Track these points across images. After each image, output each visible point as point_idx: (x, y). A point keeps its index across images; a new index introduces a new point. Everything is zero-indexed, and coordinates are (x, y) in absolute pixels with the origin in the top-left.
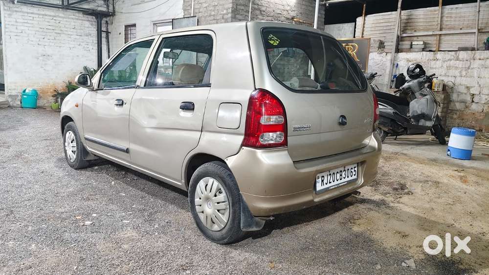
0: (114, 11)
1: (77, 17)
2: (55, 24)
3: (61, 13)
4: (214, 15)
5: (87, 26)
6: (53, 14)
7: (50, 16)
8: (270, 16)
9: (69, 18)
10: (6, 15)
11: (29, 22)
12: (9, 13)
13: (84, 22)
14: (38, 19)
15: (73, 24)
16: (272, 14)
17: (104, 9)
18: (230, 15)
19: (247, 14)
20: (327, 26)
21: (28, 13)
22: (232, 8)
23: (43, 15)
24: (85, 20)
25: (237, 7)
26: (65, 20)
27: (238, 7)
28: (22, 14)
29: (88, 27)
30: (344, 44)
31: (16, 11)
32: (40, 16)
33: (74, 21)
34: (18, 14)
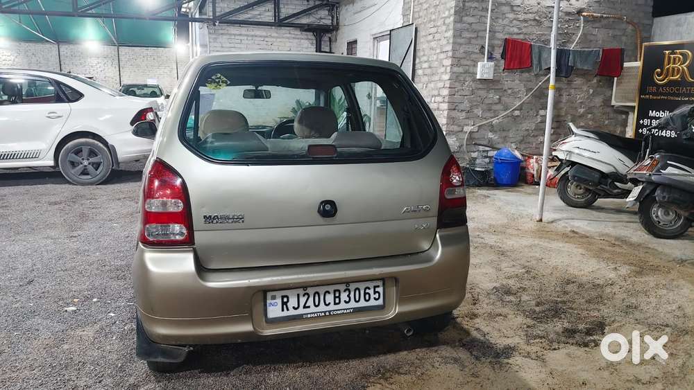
0: (338, 23)
1: (293, 36)
2: (266, 47)
3: (273, 32)
4: (434, 20)
5: (306, 45)
6: (264, 34)
7: (261, 36)
8: (530, 13)
9: (283, 38)
10: (211, 40)
11: (236, 45)
12: (214, 36)
13: (302, 41)
14: (247, 42)
15: (288, 44)
16: (535, 9)
17: (328, 22)
18: (452, 18)
19: (483, 14)
20: (657, 20)
21: (235, 35)
22: (456, 6)
23: (252, 36)
24: (302, 39)
25: (464, 5)
26: (279, 40)
27: (467, 4)
28: (228, 37)
29: (307, 48)
30: (667, 52)
31: (222, 34)
32: (249, 38)
33: (291, 41)
34: (225, 37)
